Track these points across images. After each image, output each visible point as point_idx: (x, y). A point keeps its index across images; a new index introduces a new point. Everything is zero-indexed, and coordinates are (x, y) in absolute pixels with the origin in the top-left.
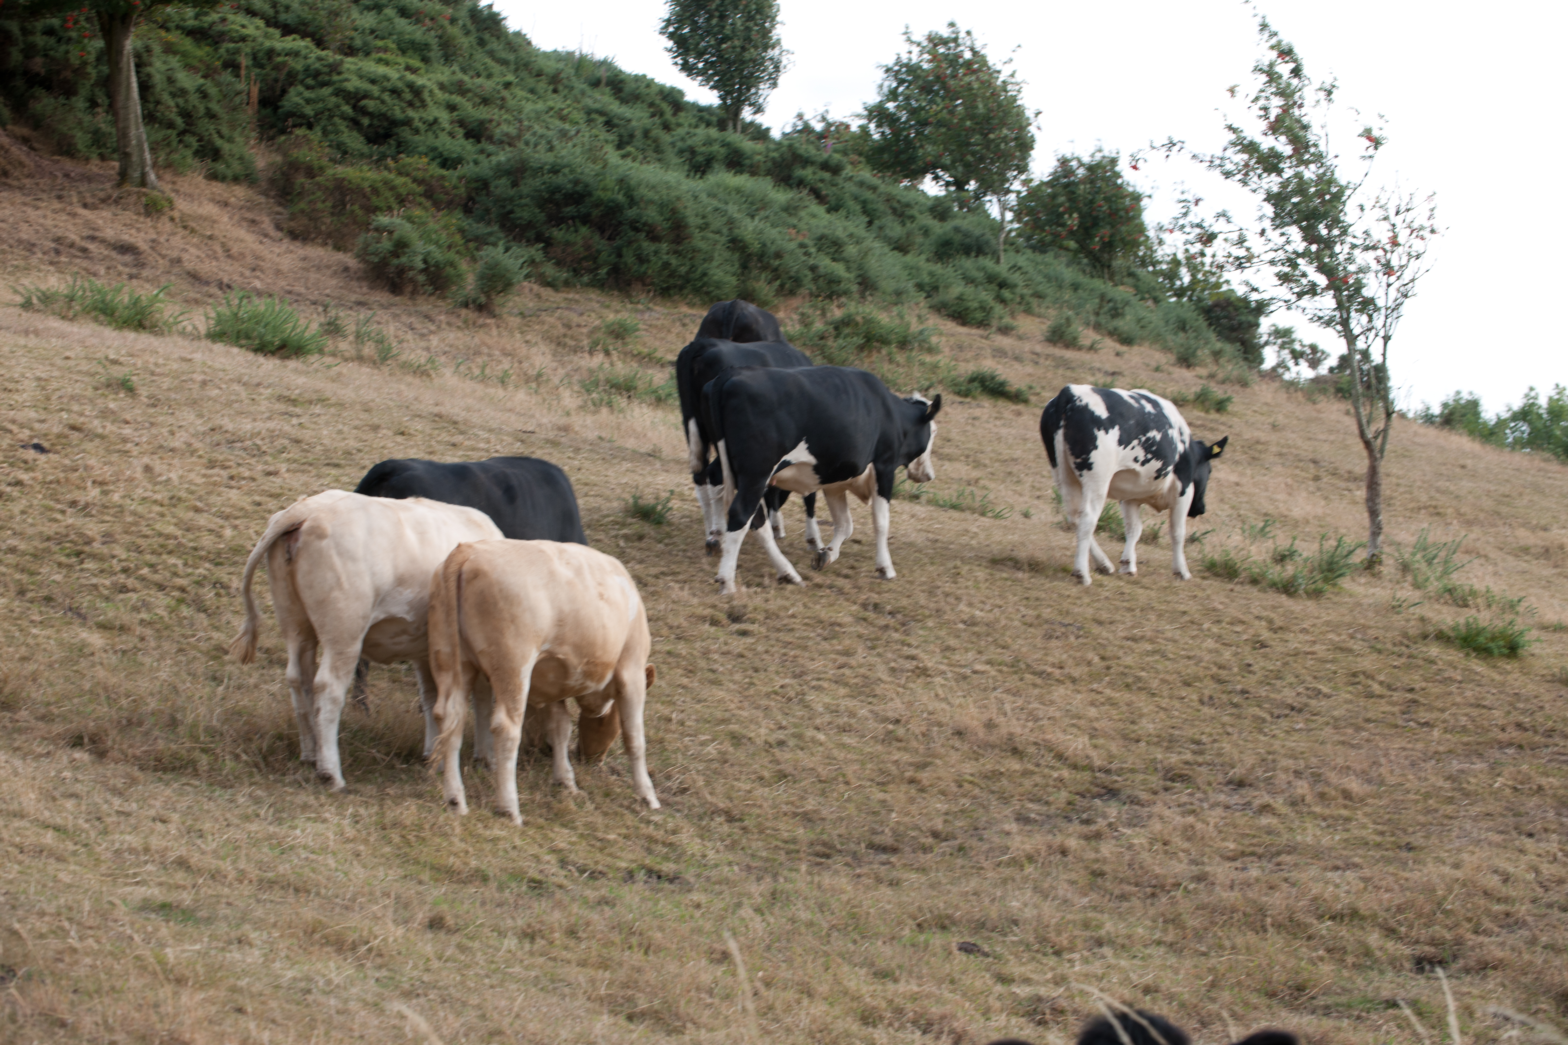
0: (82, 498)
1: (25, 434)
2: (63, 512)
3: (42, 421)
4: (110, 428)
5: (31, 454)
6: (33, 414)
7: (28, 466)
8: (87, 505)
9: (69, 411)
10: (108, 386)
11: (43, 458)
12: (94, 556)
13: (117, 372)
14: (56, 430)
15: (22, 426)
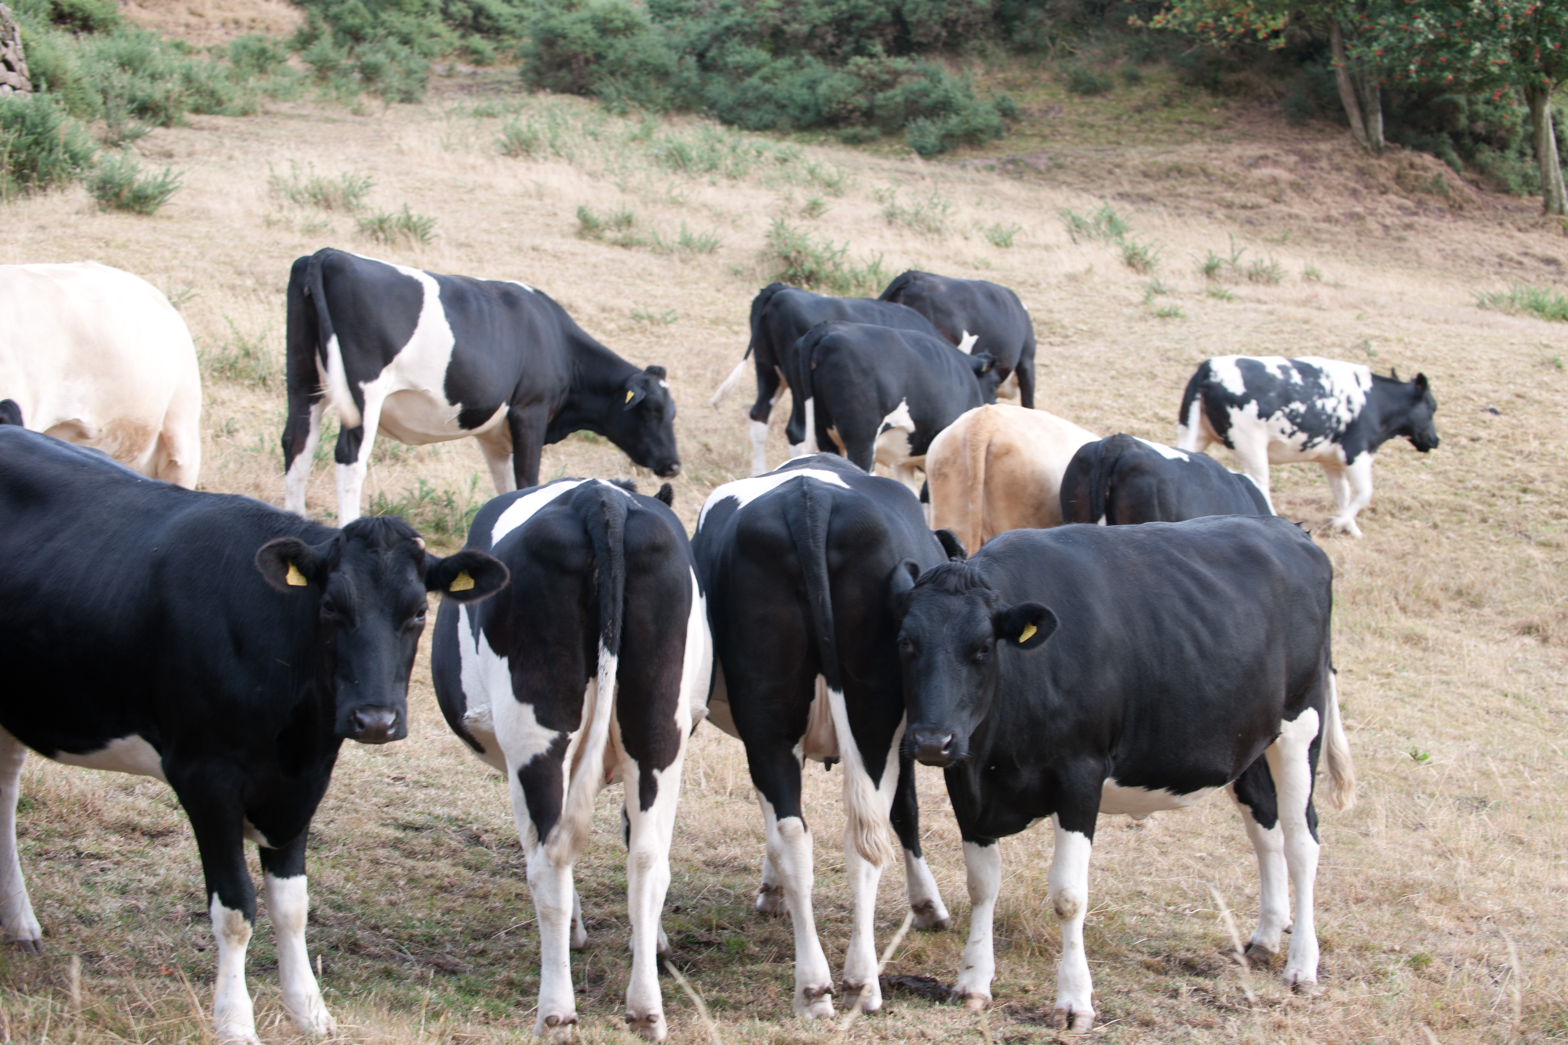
0: (1526, 449)
1: (1483, 401)
2: (1512, 459)
3: (1495, 391)
4: (1545, 395)
5: (1488, 416)
6: (1488, 386)
7: (1486, 425)
8: (1530, 454)
9: (1515, 383)
10: (1543, 364)
11: (1496, 418)
12: (1536, 492)
13: (1550, 354)
14: (1506, 397)
15: (1480, 395)
